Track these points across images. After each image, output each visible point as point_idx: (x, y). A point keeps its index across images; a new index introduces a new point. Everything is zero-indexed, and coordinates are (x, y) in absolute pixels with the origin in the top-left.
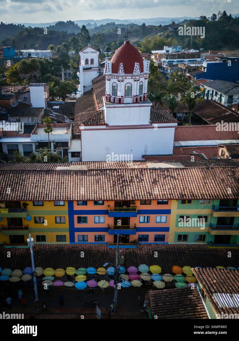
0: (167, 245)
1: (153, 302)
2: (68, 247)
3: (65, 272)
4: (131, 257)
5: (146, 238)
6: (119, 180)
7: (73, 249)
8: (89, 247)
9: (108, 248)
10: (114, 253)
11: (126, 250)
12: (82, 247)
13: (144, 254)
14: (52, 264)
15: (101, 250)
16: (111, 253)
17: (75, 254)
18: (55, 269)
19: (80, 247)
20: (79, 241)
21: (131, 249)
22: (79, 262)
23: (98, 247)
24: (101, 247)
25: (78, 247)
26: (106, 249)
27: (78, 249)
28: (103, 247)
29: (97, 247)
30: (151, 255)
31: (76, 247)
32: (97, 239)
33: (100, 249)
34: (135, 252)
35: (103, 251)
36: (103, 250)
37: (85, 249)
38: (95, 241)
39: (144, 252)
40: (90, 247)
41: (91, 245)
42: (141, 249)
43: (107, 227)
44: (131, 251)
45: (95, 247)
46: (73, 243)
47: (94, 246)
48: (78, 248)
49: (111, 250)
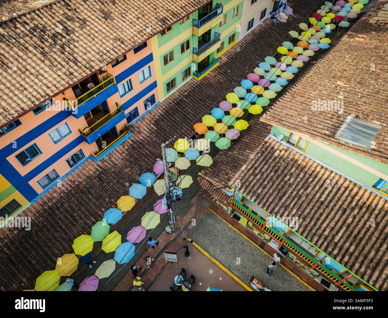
0: (160, 104)
1: (248, 194)
2: (34, 211)
3: (77, 255)
4: (139, 151)
5: (135, 113)
6: (42, 39)
7: (46, 207)
8: (70, 183)
9: (99, 163)
10: (113, 163)
11: (124, 147)
12: (59, 192)
13: (148, 135)
14: (33, 262)
15: (91, 172)
16: (109, 167)
17: (57, 212)
18: (53, 267)
19: (55, 195)
20: (44, 187)
21: (129, 140)
22: (77, 218)
23: (84, 172)
24: (87, 169)
25: (50, 196)
26: (97, 167)
27: (54, 201)
28: (90, 167)
29: (81, 172)
30: (156, 130)
31: (50, 200)
32: (72, 162)
33: (88, 173)
34: (137, 141)
35: (96, 173)
36: (94, 170)
37: (66, 191)
38: (71, 166)
39: (146, 133)
40: (71, 181)
41: (70, 177)
42: (139, 133)
43: (79, 134)
44: (131, 143)
45: (78, 175)
46: (38, 199)
47: (75, 176)
48: (54, 198)
49: (105, 163)
